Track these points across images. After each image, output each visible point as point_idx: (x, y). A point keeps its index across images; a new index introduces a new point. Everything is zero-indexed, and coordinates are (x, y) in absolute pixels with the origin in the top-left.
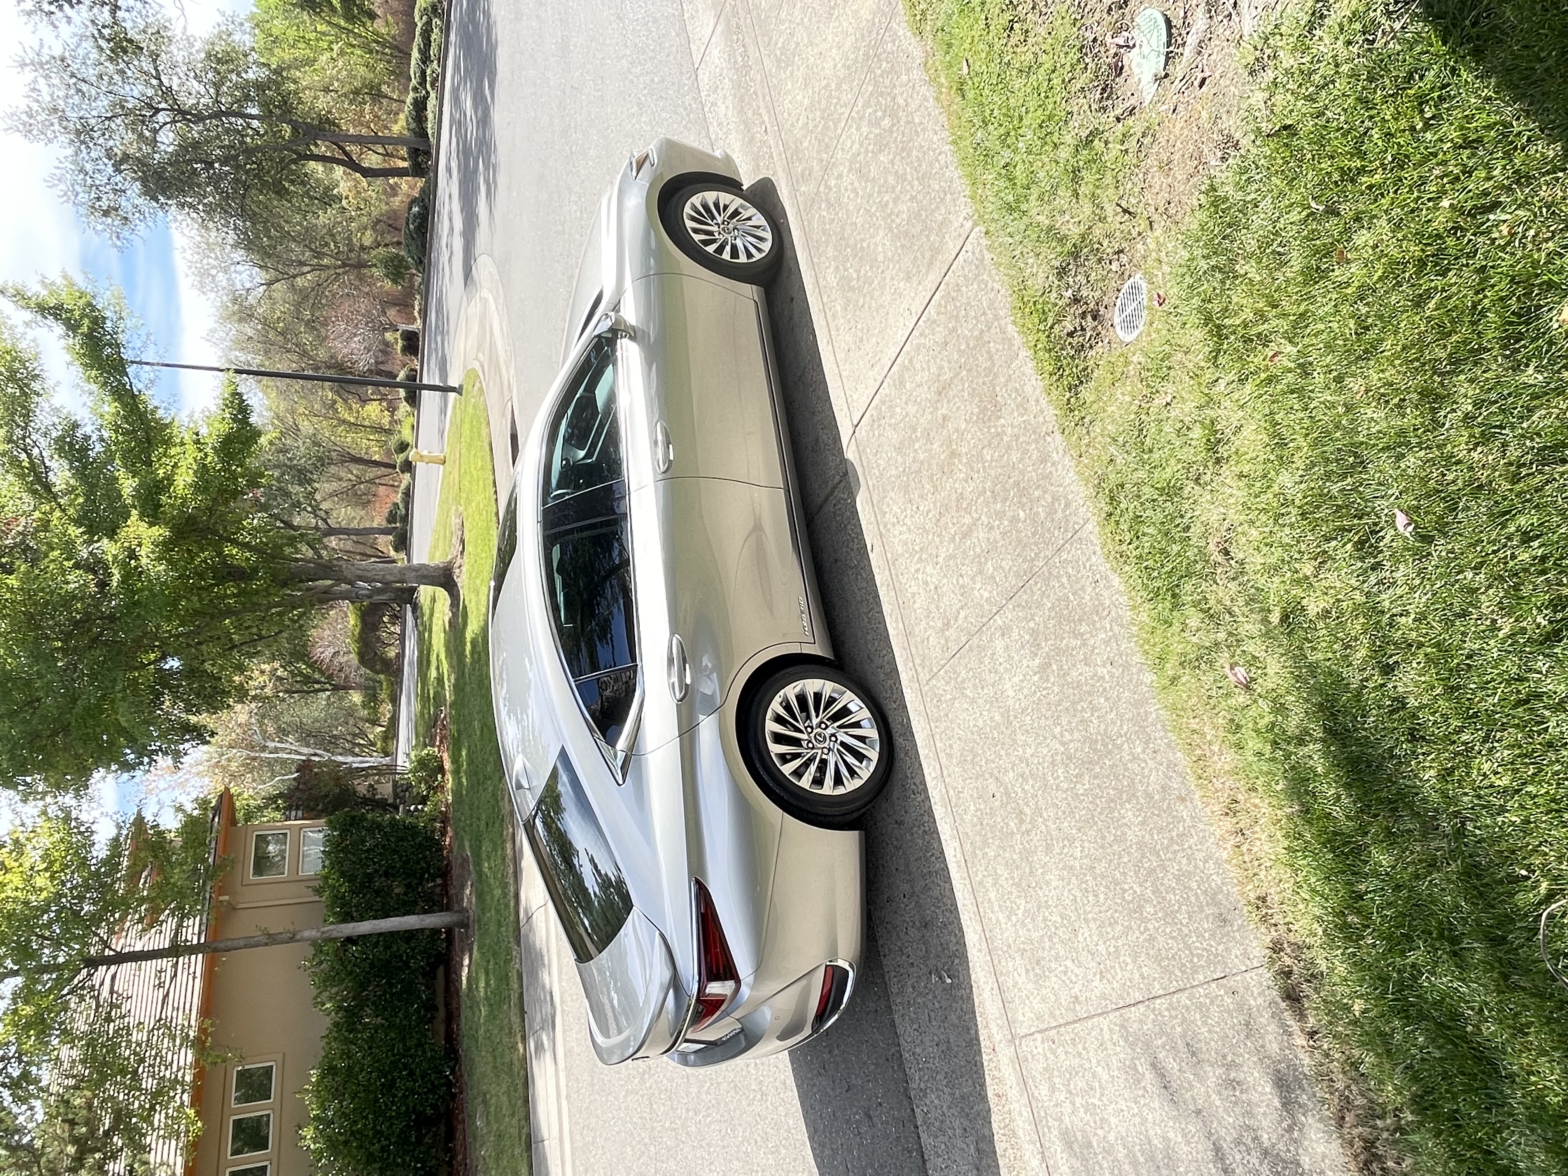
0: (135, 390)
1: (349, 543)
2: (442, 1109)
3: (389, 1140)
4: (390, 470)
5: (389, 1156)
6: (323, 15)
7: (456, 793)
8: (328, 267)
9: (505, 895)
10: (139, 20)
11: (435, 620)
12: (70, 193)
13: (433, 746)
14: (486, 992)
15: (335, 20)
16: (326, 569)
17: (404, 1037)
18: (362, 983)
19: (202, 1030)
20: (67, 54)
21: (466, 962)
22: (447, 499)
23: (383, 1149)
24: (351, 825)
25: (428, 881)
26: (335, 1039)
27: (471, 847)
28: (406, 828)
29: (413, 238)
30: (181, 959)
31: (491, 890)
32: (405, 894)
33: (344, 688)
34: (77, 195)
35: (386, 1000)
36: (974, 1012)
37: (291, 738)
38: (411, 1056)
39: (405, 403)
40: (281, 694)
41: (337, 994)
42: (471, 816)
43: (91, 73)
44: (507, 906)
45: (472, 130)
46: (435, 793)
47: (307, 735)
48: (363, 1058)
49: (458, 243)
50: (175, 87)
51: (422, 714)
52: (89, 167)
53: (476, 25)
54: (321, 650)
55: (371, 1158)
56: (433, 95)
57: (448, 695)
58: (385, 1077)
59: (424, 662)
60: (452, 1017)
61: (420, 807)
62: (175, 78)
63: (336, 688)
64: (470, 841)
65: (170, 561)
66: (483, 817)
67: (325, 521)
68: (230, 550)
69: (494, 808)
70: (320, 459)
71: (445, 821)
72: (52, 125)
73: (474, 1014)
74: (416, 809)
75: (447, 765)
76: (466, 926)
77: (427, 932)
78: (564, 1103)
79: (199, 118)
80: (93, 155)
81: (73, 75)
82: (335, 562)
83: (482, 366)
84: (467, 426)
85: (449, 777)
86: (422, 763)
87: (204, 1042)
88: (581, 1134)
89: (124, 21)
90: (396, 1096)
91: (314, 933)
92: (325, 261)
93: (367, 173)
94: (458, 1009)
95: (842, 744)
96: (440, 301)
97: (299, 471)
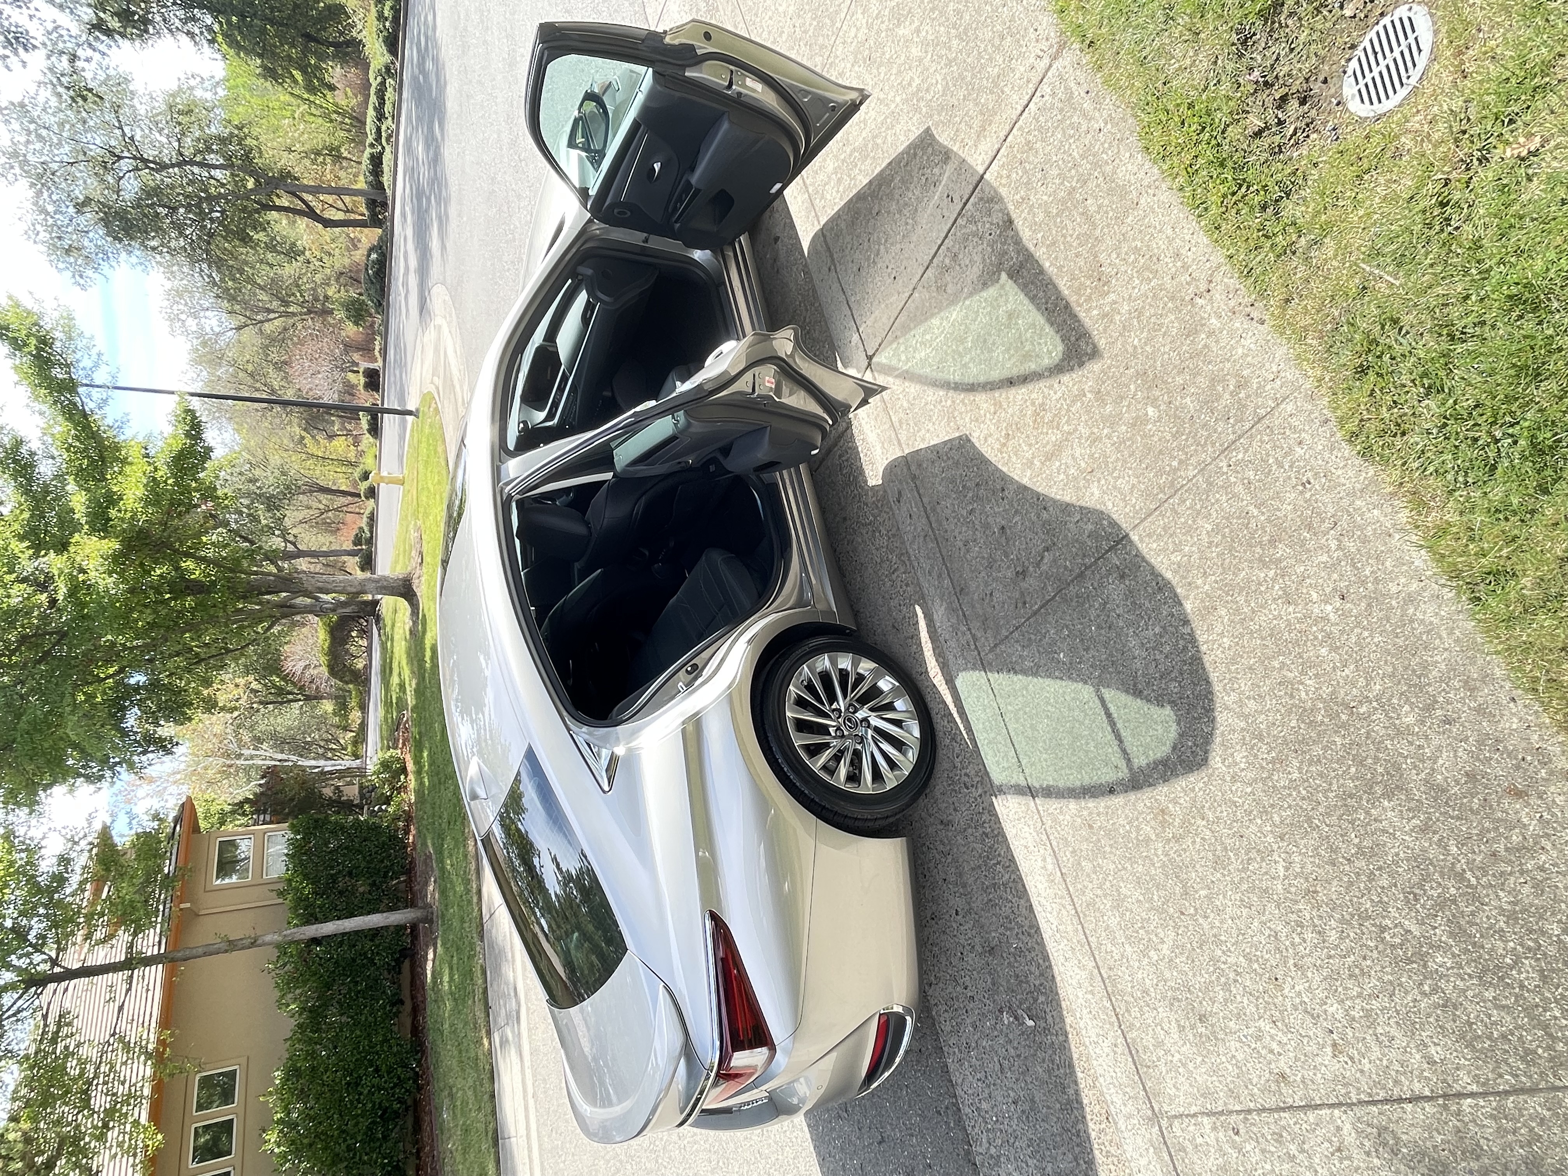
0: (87, 409)
1: (319, 566)
2: (410, 1102)
3: (355, 1138)
4: (356, 499)
5: (355, 1154)
6: (286, 85)
7: (419, 792)
8: (294, 314)
9: (468, 891)
10: (100, 72)
11: (396, 629)
12: (30, 232)
13: (396, 748)
14: (450, 987)
15: (297, 91)
16: (287, 582)
17: (369, 1035)
18: (327, 983)
19: (161, 1042)
20: (26, 101)
21: (431, 956)
22: (406, 516)
23: (349, 1149)
24: (315, 828)
25: (392, 879)
26: (299, 1040)
27: (433, 844)
28: (369, 829)
29: (372, 283)
30: (136, 971)
31: (453, 887)
32: (370, 893)
33: (316, 698)
34: (38, 234)
35: (351, 997)
36: (1071, 1066)
37: (265, 746)
38: (377, 1053)
39: (368, 435)
40: (255, 706)
41: (301, 995)
42: (434, 815)
43: (50, 120)
44: (470, 902)
45: (424, 173)
46: (399, 793)
47: (281, 742)
48: (328, 1058)
49: (413, 281)
50: (137, 138)
51: (386, 719)
52: (51, 208)
53: (425, 74)
54: (293, 663)
55: (336, 1159)
56: (388, 149)
57: (411, 700)
58: (351, 1075)
59: (386, 670)
60: (417, 1010)
61: (384, 807)
62: (138, 131)
63: (308, 698)
64: (433, 838)
65: (121, 574)
66: (445, 816)
67: (294, 544)
68: (188, 564)
69: (455, 808)
70: (288, 487)
71: (409, 819)
72: (12, 167)
73: (439, 1007)
74: (380, 810)
75: (410, 766)
76: (431, 922)
77: (392, 929)
78: (531, 1102)
79: (162, 167)
80: (54, 197)
81: (32, 121)
82: (296, 575)
83: (437, 388)
84: (424, 445)
85: (411, 777)
86: (385, 765)
87: (163, 1053)
88: (549, 1136)
89: (83, 70)
90: (360, 1094)
91: (276, 938)
92: (291, 310)
93: (328, 223)
94: (424, 1002)
95: (877, 730)
96: (397, 337)
97: (268, 498)
